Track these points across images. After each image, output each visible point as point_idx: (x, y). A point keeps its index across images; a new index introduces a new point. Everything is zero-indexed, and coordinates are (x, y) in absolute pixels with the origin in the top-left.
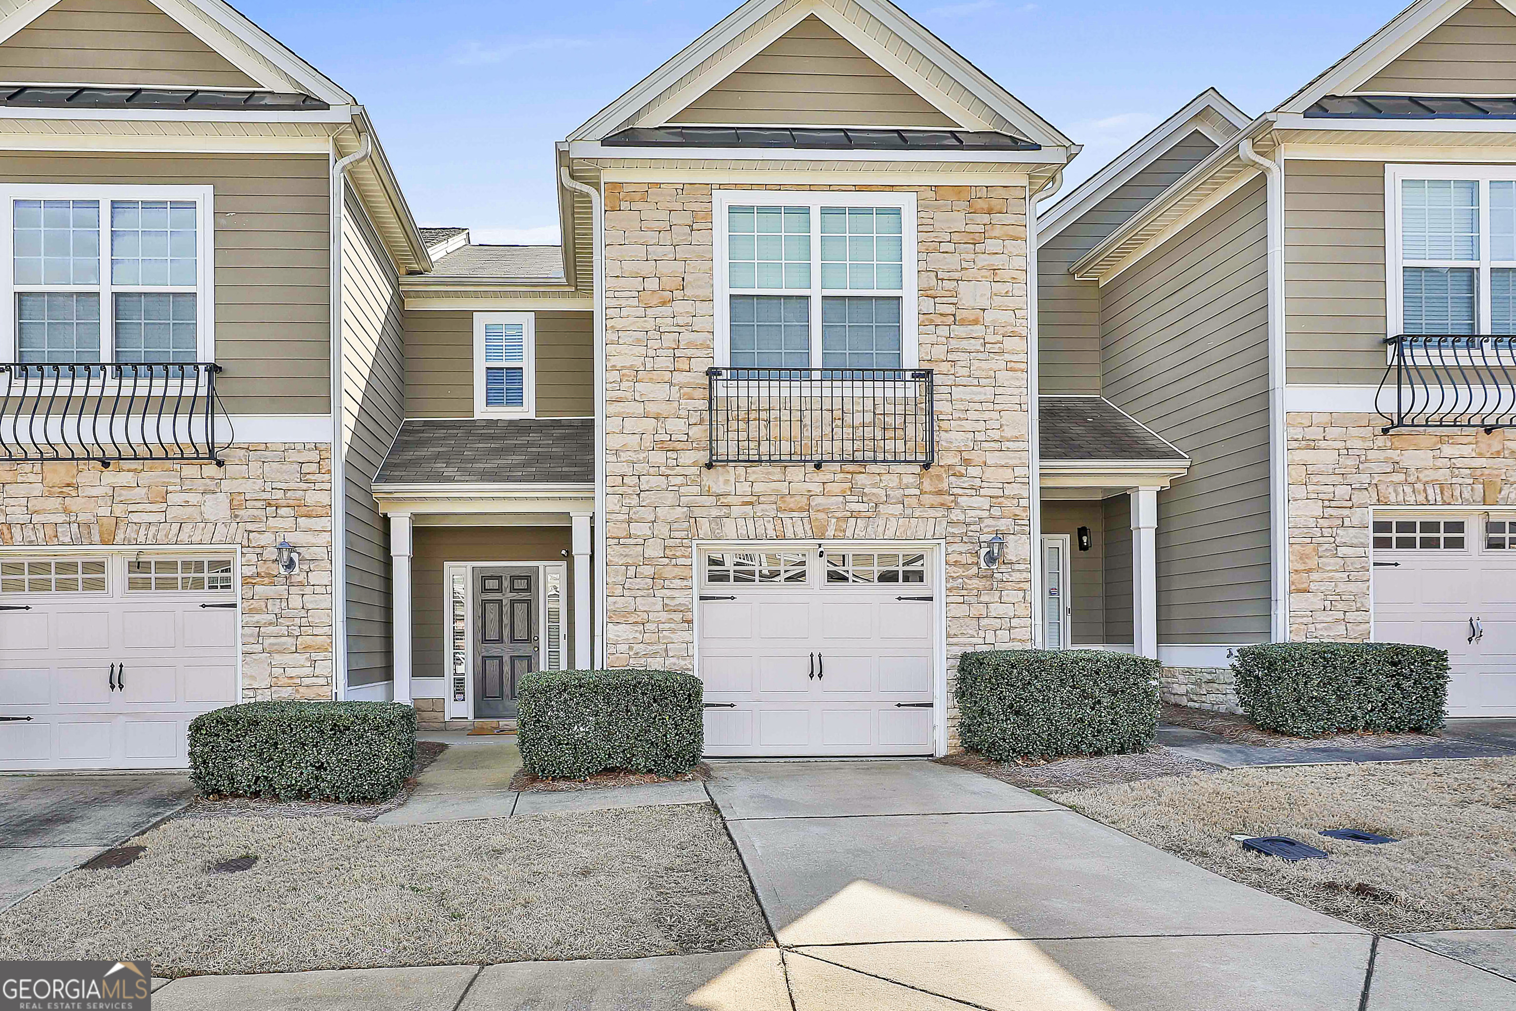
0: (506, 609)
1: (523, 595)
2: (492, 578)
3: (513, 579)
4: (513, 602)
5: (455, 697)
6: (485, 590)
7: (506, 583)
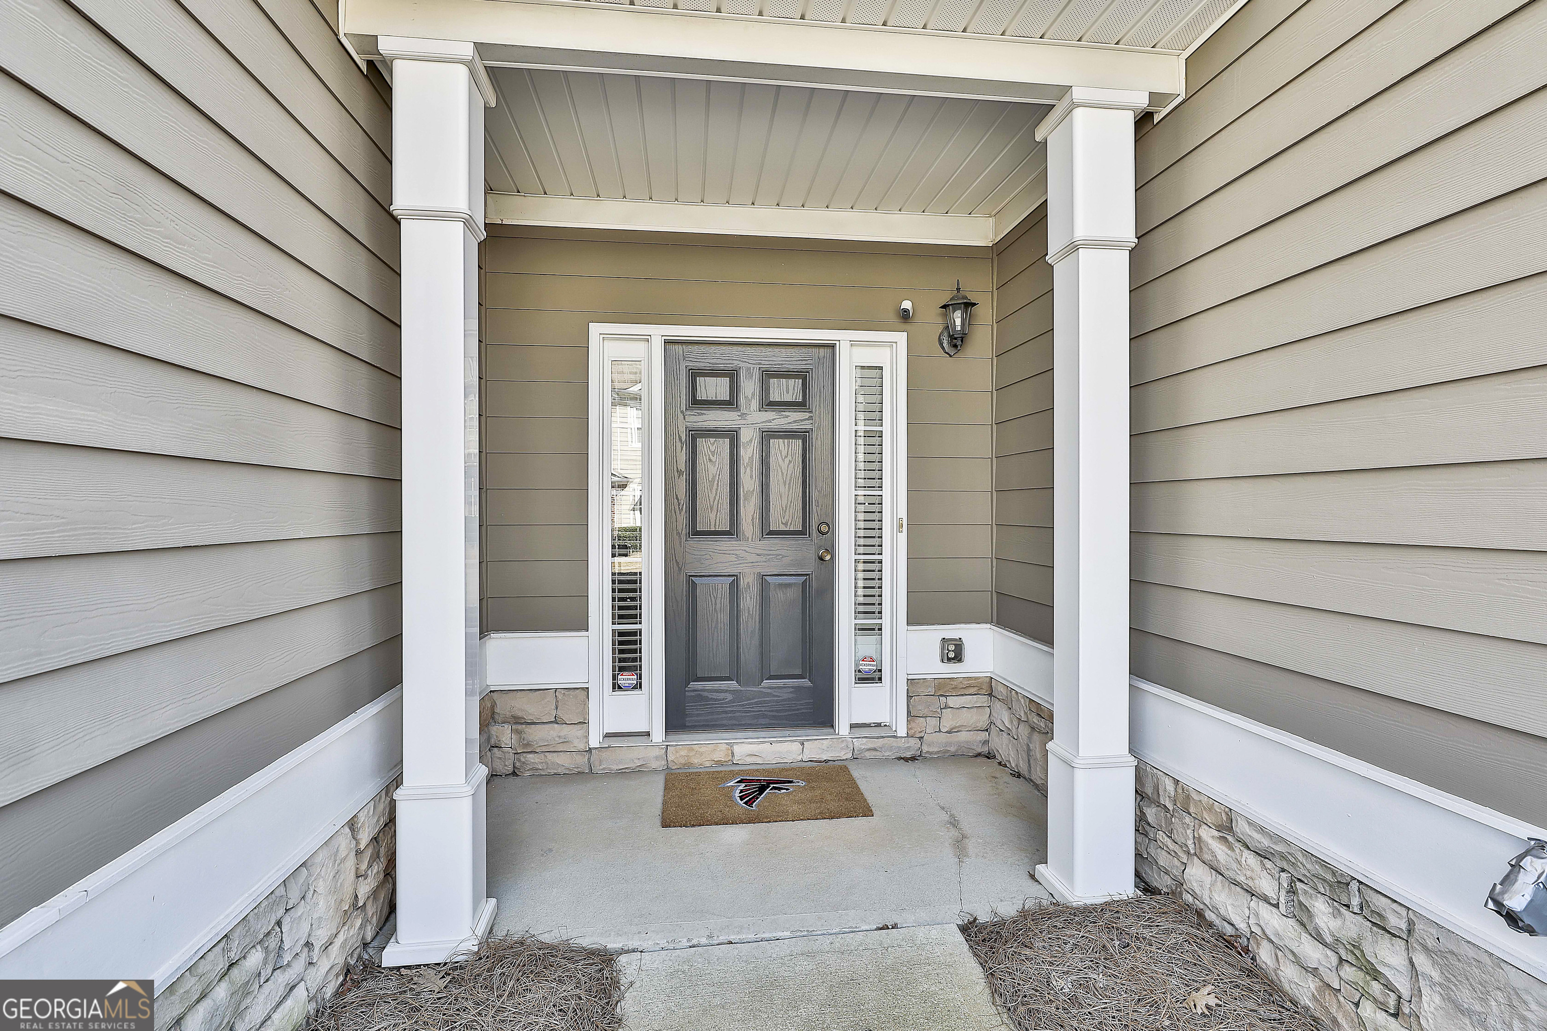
0: (749, 452)
1: (792, 419)
2: (714, 373)
3: (768, 375)
4: (767, 436)
5: (614, 677)
6: (696, 403)
7: (749, 387)
